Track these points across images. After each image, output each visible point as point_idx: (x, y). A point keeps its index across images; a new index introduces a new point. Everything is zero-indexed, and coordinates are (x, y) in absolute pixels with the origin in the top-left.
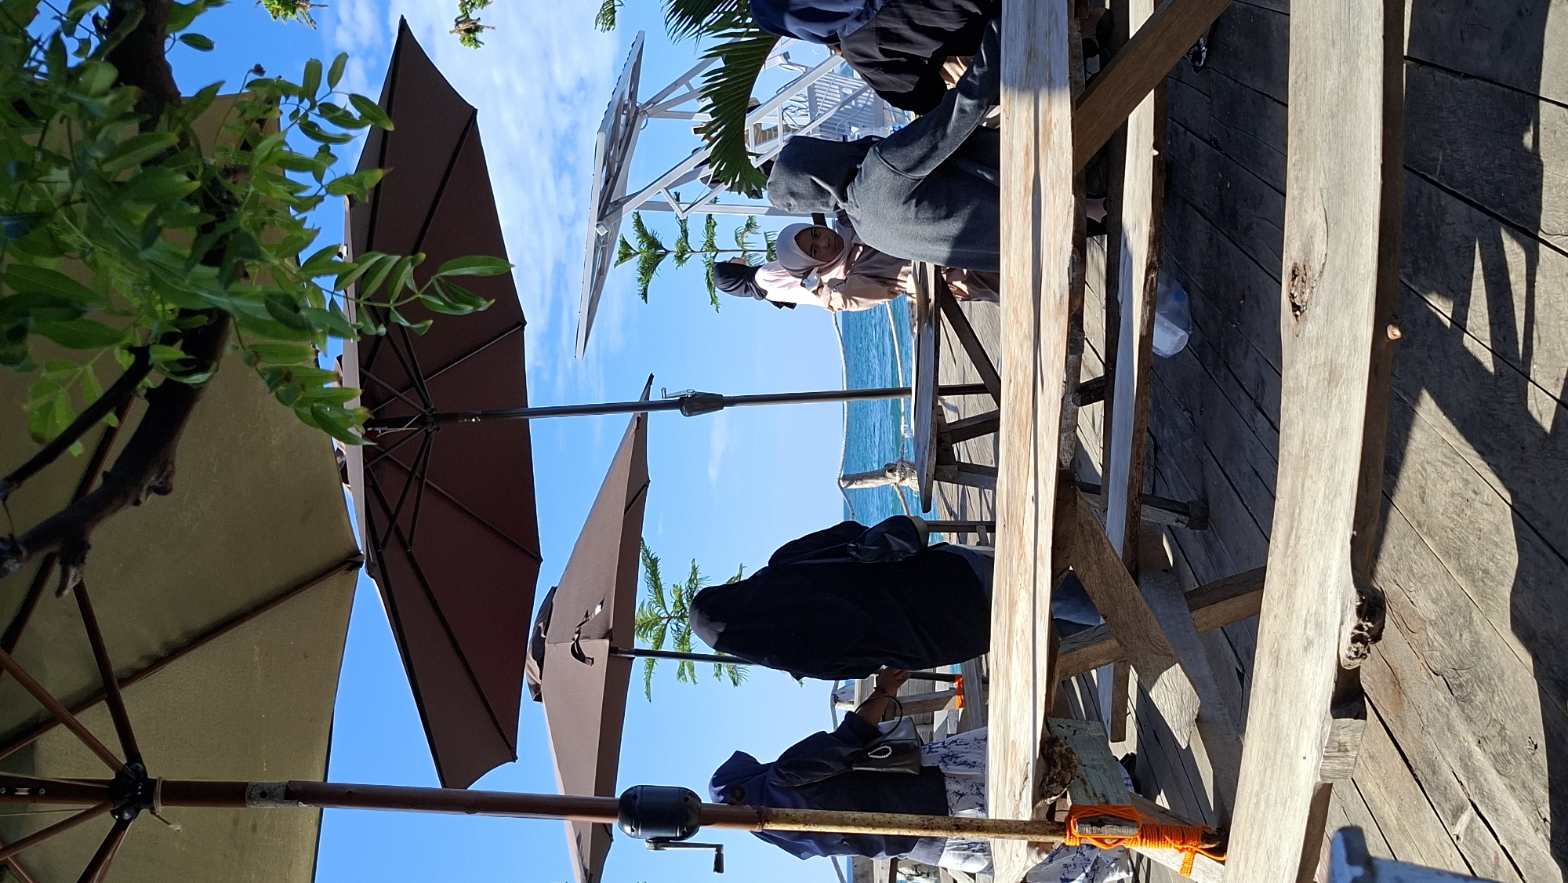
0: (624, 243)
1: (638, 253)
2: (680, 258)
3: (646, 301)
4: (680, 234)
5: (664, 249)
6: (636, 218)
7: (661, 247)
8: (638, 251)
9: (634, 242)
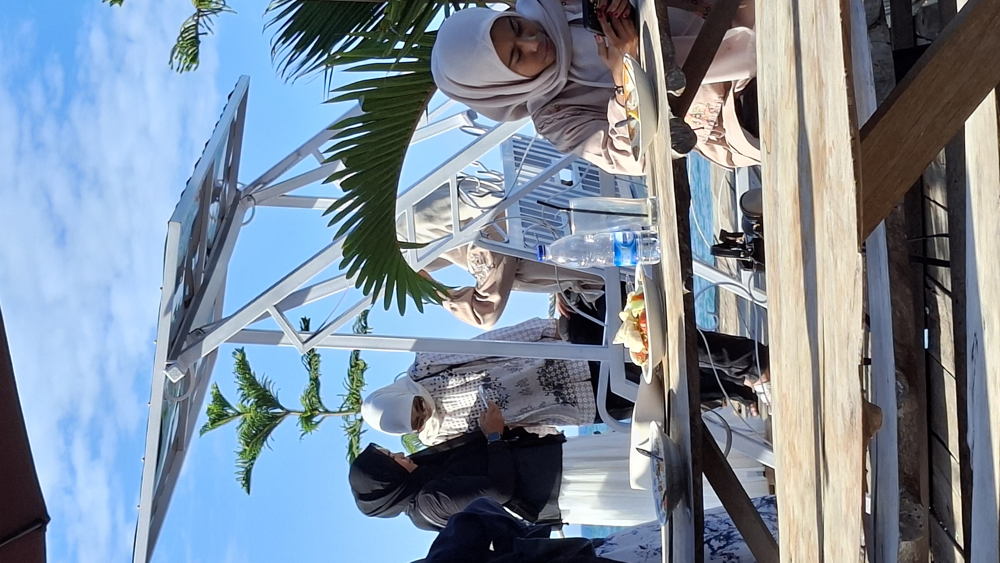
0: (219, 400)
1: (239, 414)
2: (308, 420)
3: (248, 491)
4: (307, 383)
5: (282, 408)
6: (239, 356)
7: (278, 406)
8: (239, 410)
9: (234, 398)
